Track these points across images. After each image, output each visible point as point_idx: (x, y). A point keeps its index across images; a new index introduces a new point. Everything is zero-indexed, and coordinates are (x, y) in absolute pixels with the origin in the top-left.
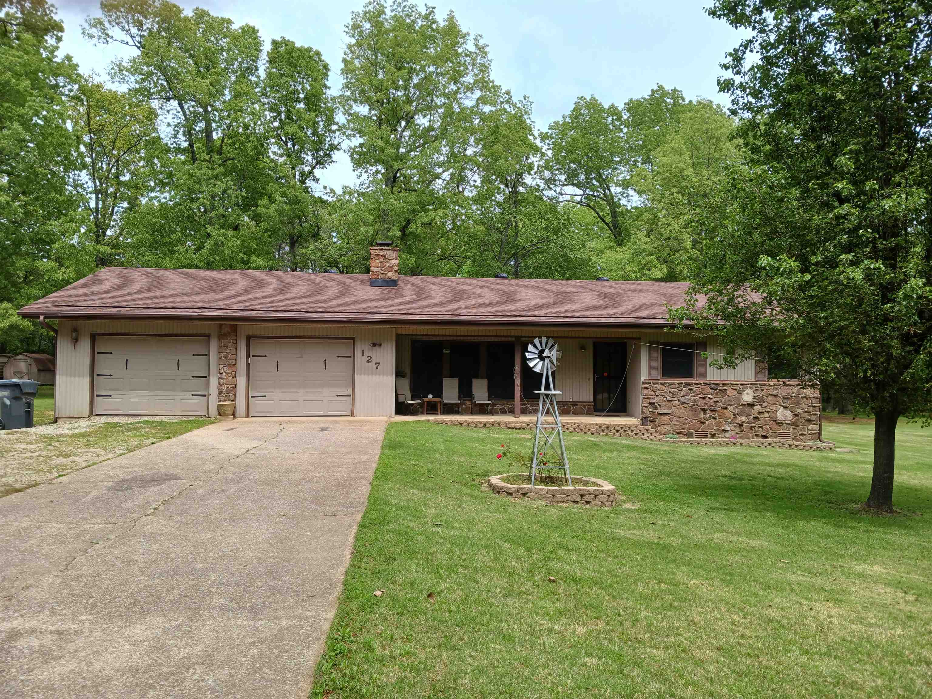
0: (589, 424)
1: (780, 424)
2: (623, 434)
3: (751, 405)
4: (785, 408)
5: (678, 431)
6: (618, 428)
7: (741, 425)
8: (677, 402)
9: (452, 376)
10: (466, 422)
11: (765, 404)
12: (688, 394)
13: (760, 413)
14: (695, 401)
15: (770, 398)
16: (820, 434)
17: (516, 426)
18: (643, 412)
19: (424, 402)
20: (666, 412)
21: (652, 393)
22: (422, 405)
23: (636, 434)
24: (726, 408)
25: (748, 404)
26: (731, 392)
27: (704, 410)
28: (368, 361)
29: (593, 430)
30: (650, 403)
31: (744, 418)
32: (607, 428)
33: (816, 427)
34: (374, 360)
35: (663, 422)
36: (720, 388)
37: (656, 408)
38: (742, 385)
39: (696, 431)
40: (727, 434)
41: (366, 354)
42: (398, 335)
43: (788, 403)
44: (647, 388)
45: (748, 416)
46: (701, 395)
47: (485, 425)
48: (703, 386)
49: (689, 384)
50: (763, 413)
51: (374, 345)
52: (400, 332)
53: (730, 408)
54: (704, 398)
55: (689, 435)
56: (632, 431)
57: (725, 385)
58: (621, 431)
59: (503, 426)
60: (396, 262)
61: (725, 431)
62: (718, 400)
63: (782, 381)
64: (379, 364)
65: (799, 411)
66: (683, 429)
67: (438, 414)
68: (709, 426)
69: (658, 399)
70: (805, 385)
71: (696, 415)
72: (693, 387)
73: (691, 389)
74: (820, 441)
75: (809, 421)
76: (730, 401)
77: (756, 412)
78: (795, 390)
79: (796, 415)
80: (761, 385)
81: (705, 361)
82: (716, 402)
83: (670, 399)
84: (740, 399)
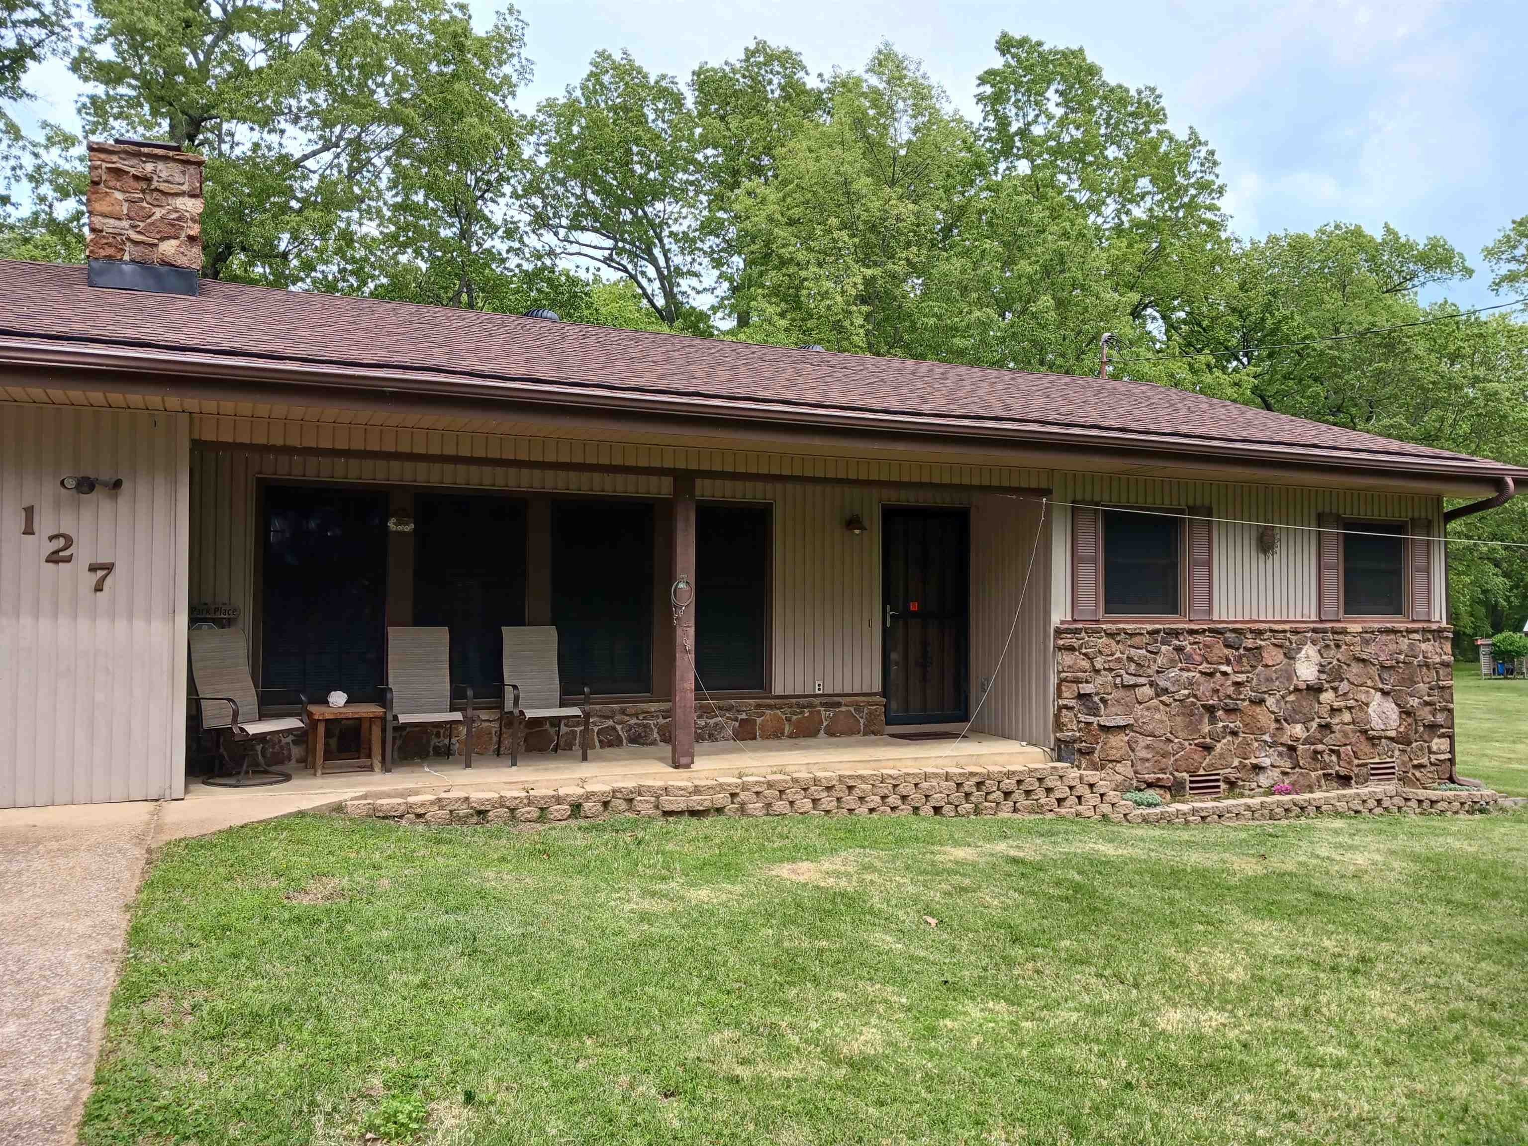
0: (927, 777)
1: (1373, 741)
2: (1023, 802)
3: (1315, 690)
4: (1385, 693)
5: (1151, 777)
6: (1009, 784)
7: (1292, 749)
8: (1148, 691)
9: (422, 618)
11: (1344, 687)
12: (1172, 663)
13: (1334, 711)
14: (1190, 683)
15: (1356, 668)
16: (1452, 761)
17: (697, 802)
18: (1059, 725)
19: (314, 724)
20: (1121, 721)
21: (1086, 664)
22: (301, 737)
23: (1060, 801)
24: (1262, 702)
25: (1309, 688)
26: (1272, 656)
27: (1210, 710)
28: (54, 558)
29: (937, 799)
30: (1081, 696)
31: (1298, 730)
32: (979, 785)
33: (1444, 744)
34: (84, 554)
35: (1115, 754)
36: (1249, 643)
37: (1095, 712)
38: (1295, 632)
39: (1193, 774)
40: (1264, 780)
41: (45, 525)
42: (198, 447)
43: (1392, 680)
44: (1071, 649)
45: (1305, 723)
46: (1204, 667)
47: (576, 808)
48: (1208, 639)
49: (1176, 633)
50: (1339, 710)
51: (86, 485)
52: (209, 436)
53: (1270, 701)
54: (1211, 675)
55: (1176, 790)
56: (1049, 790)
57: (1259, 633)
58: (1018, 795)
59: (645, 806)
60: (193, 206)
61: (1258, 768)
62: (1241, 678)
63: (1375, 622)
64: (109, 568)
65: (1414, 702)
66: (1163, 771)
67: (371, 769)
68: (1221, 756)
69: (1099, 680)
70: (1424, 630)
71: (1192, 727)
72: (1185, 642)
73: (1179, 649)
74: (1451, 780)
75: (1432, 727)
76: (1269, 680)
77: (1324, 711)
78: (1404, 643)
79: (1406, 713)
80: (1335, 632)
81: (1209, 564)
82: (1237, 684)
83: (1130, 680)
84: (1290, 674)
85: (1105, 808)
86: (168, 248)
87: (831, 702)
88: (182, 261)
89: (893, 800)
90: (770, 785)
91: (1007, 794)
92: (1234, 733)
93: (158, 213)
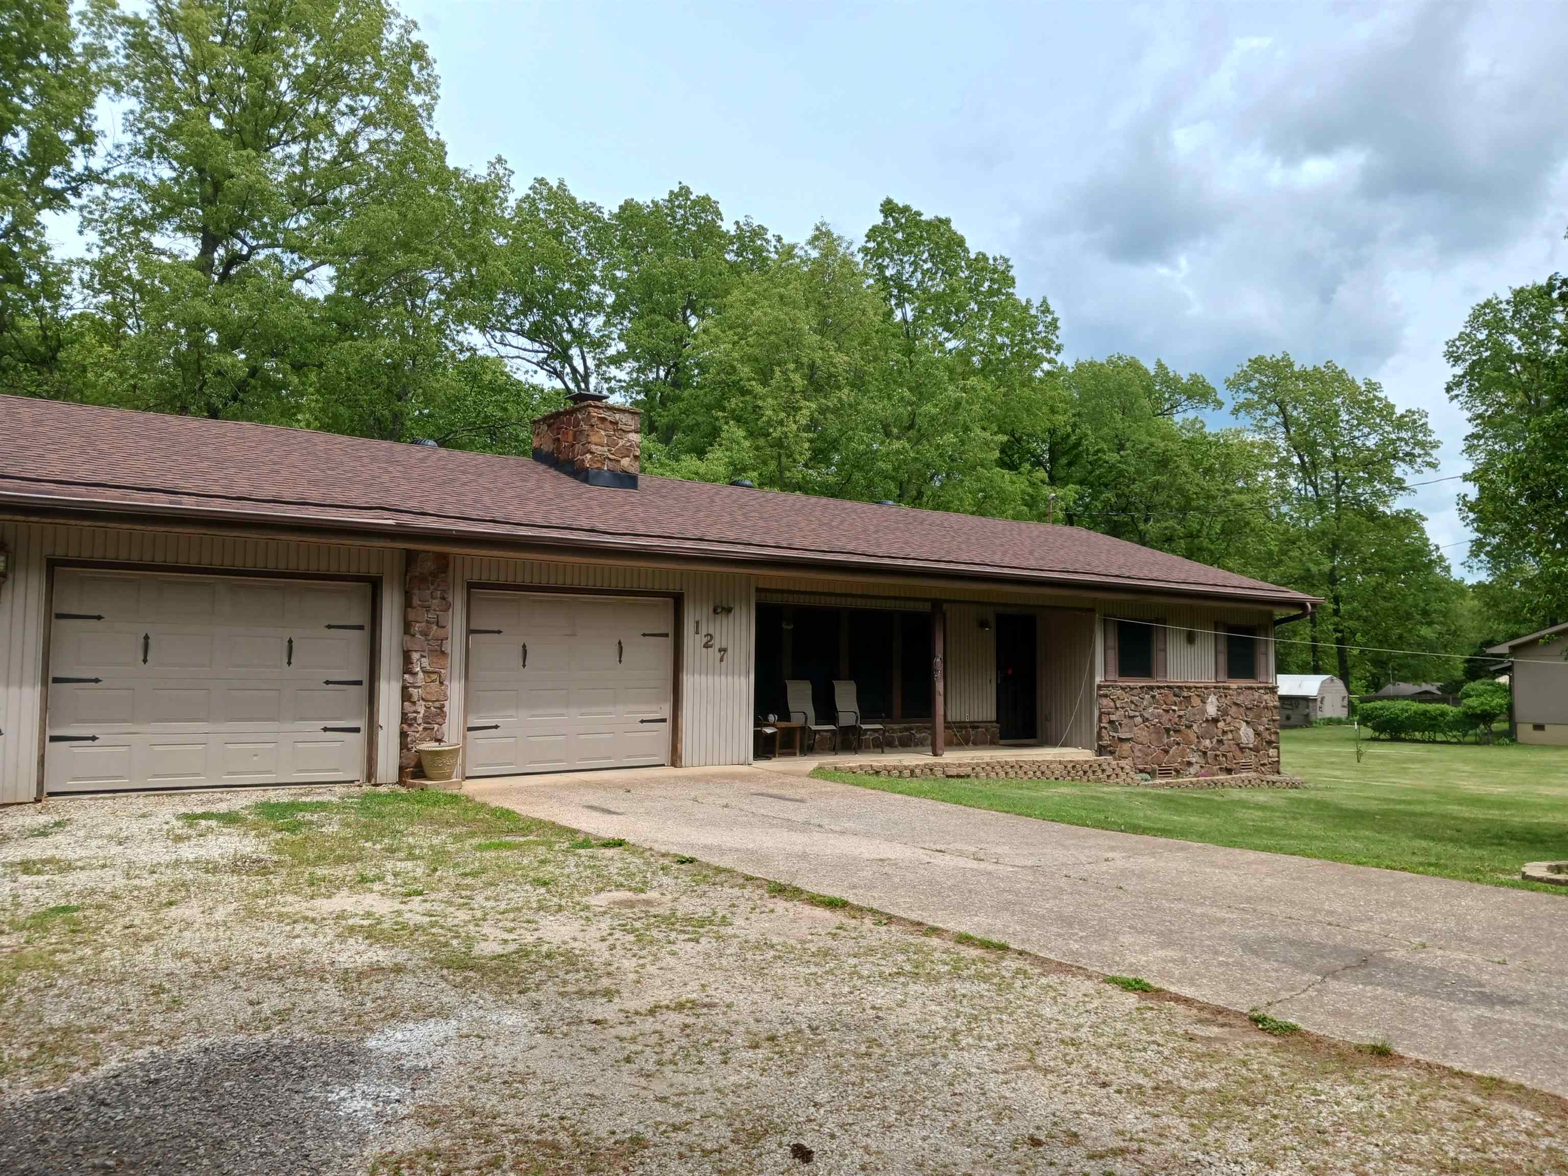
0: (1052, 762)
1: (1242, 749)
3: (1215, 721)
4: (1248, 723)
5: (1141, 767)
6: (1086, 767)
7: (1205, 753)
8: (1139, 719)
10: (885, 768)
11: (1229, 719)
12: (1150, 705)
13: (1224, 733)
14: (1158, 716)
15: (1234, 709)
16: (1278, 762)
17: (963, 771)
18: (1100, 737)
19: (778, 730)
20: (1128, 736)
21: (1112, 704)
23: (1109, 776)
24: (1191, 727)
25: (1213, 719)
26: (1196, 701)
27: (1167, 730)
28: (706, 646)
29: (1057, 773)
30: (1110, 722)
31: (1207, 742)
33: (1275, 753)
34: (717, 643)
35: (1125, 754)
36: (1185, 694)
37: (1116, 730)
38: (1206, 688)
39: (1160, 765)
40: (1192, 770)
41: (703, 630)
43: (1251, 715)
44: (1106, 696)
45: (1211, 739)
46: (1164, 707)
47: (913, 772)
48: (1166, 691)
49: (1151, 688)
50: (1227, 732)
51: (718, 610)
52: (763, 588)
53: (1195, 727)
54: (1167, 711)
55: (1152, 774)
56: (1103, 771)
57: (1189, 688)
58: (1090, 773)
59: (938, 772)
60: (636, 437)
61: (1190, 764)
62: (1182, 713)
63: (1244, 683)
64: (725, 650)
65: (1261, 728)
66: (1146, 763)
67: (794, 754)
68: (1173, 756)
69: (1118, 713)
70: (1266, 688)
71: (1159, 740)
72: (1156, 693)
73: (1153, 697)
74: (1278, 773)
75: (1270, 743)
76: (1194, 715)
77: (1220, 732)
78: (1256, 695)
79: (1258, 734)
80: (1225, 688)
81: (1165, 651)
82: (1180, 717)
83: (1132, 713)
84: (1204, 711)
85: (1129, 780)
86: (625, 462)
87: (974, 725)
88: (632, 470)
89: (1038, 774)
90: (988, 764)
91: (1085, 772)
92: (1178, 744)
93: (621, 443)
